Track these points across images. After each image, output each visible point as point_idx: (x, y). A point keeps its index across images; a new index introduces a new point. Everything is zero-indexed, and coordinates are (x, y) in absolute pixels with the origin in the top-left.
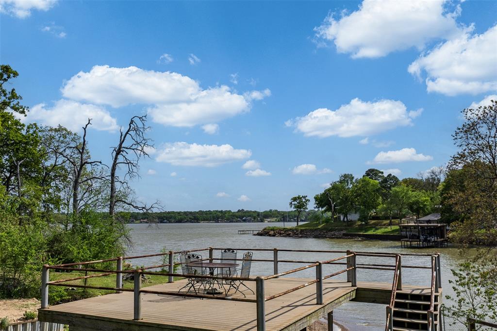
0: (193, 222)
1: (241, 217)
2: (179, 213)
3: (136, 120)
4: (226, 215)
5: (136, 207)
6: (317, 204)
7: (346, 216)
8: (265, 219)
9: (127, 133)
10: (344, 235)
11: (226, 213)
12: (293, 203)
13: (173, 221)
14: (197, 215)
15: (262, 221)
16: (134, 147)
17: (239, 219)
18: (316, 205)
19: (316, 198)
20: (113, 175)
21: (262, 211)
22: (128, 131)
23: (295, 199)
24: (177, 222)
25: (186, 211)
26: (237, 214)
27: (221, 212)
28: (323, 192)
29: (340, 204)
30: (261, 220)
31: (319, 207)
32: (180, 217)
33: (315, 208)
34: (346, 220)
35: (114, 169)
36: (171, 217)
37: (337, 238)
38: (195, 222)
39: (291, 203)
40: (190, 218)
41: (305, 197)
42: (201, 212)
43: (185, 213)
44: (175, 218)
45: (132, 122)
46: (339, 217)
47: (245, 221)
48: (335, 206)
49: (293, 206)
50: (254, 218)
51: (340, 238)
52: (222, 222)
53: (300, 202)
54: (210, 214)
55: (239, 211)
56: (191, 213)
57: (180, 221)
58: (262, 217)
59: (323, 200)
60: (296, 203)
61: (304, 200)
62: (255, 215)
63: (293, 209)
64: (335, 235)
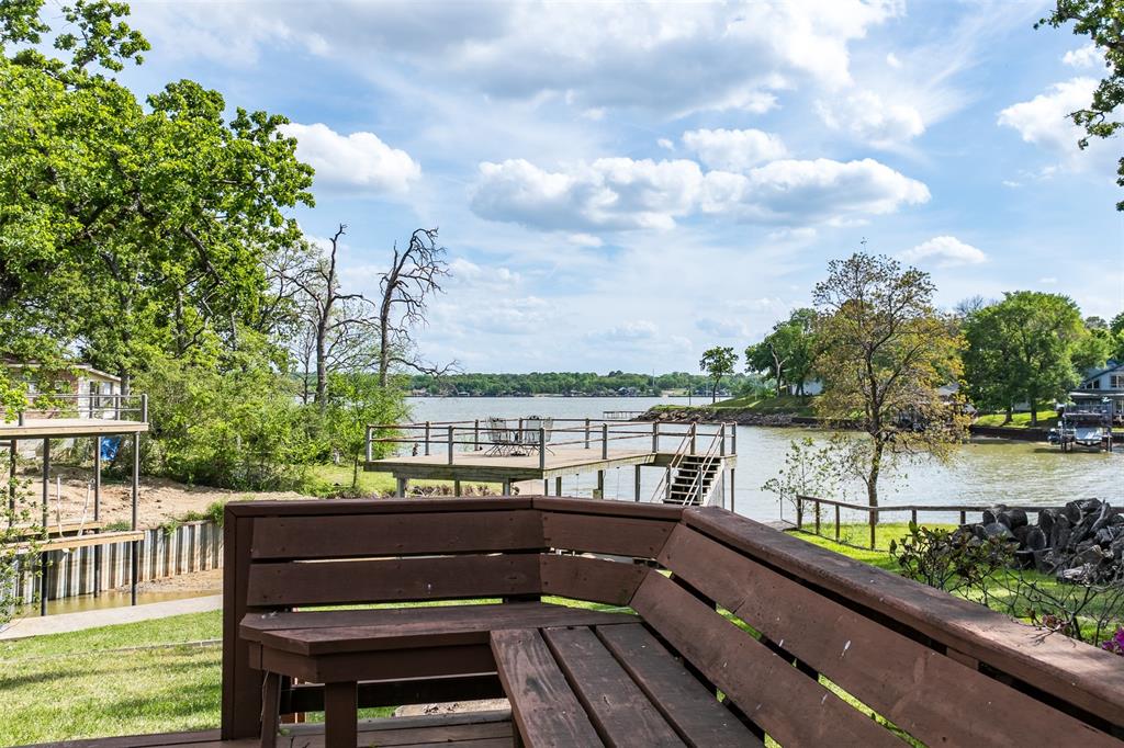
0: (518, 396)
1: (616, 387)
2: (491, 377)
3: (422, 236)
4: (586, 382)
5: (422, 369)
6: (751, 363)
7: (800, 386)
8: (663, 391)
9: (407, 254)
10: (794, 420)
11: (585, 379)
12: (707, 361)
13: (478, 393)
14: (528, 381)
15: (657, 394)
16: (416, 274)
17: (611, 391)
18: (748, 366)
19: (749, 354)
20: (384, 319)
21: (657, 374)
22: (409, 251)
23: (710, 354)
24: (486, 395)
25: (505, 373)
26: (607, 381)
27: (576, 375)
28: (763, 341)
29: (791, 364)
30: (654, 392)
31: (754, 370)
32: (493, 385)
33: (747, 371)
34: (800, 393)
35: (385, 309)
36: (475, 386)
37: (780, 426)
38: (523, 396)
39: (703, 361)
40: (513, 388)
41: (728, 350)
42: (535, 376)
43: (503, 377)
44: (483, 387)
45: (414, 239)
46: (789, 389)
47: (623, 394)
48: (781, 369)
49: (706, 367)
50: (642, 389)
51: (786, 426)
52: (577, 395)
53: (719, 361)
54: (555, 379)
55: (612, 374)
56: (515, 377)
57: (493, 393)
58: (657, 387)
59: (761, 357)
60: (712, 361)
61: (727, 356)
62: (644, 382)
63: (706, 373)
64: (778, 420)
